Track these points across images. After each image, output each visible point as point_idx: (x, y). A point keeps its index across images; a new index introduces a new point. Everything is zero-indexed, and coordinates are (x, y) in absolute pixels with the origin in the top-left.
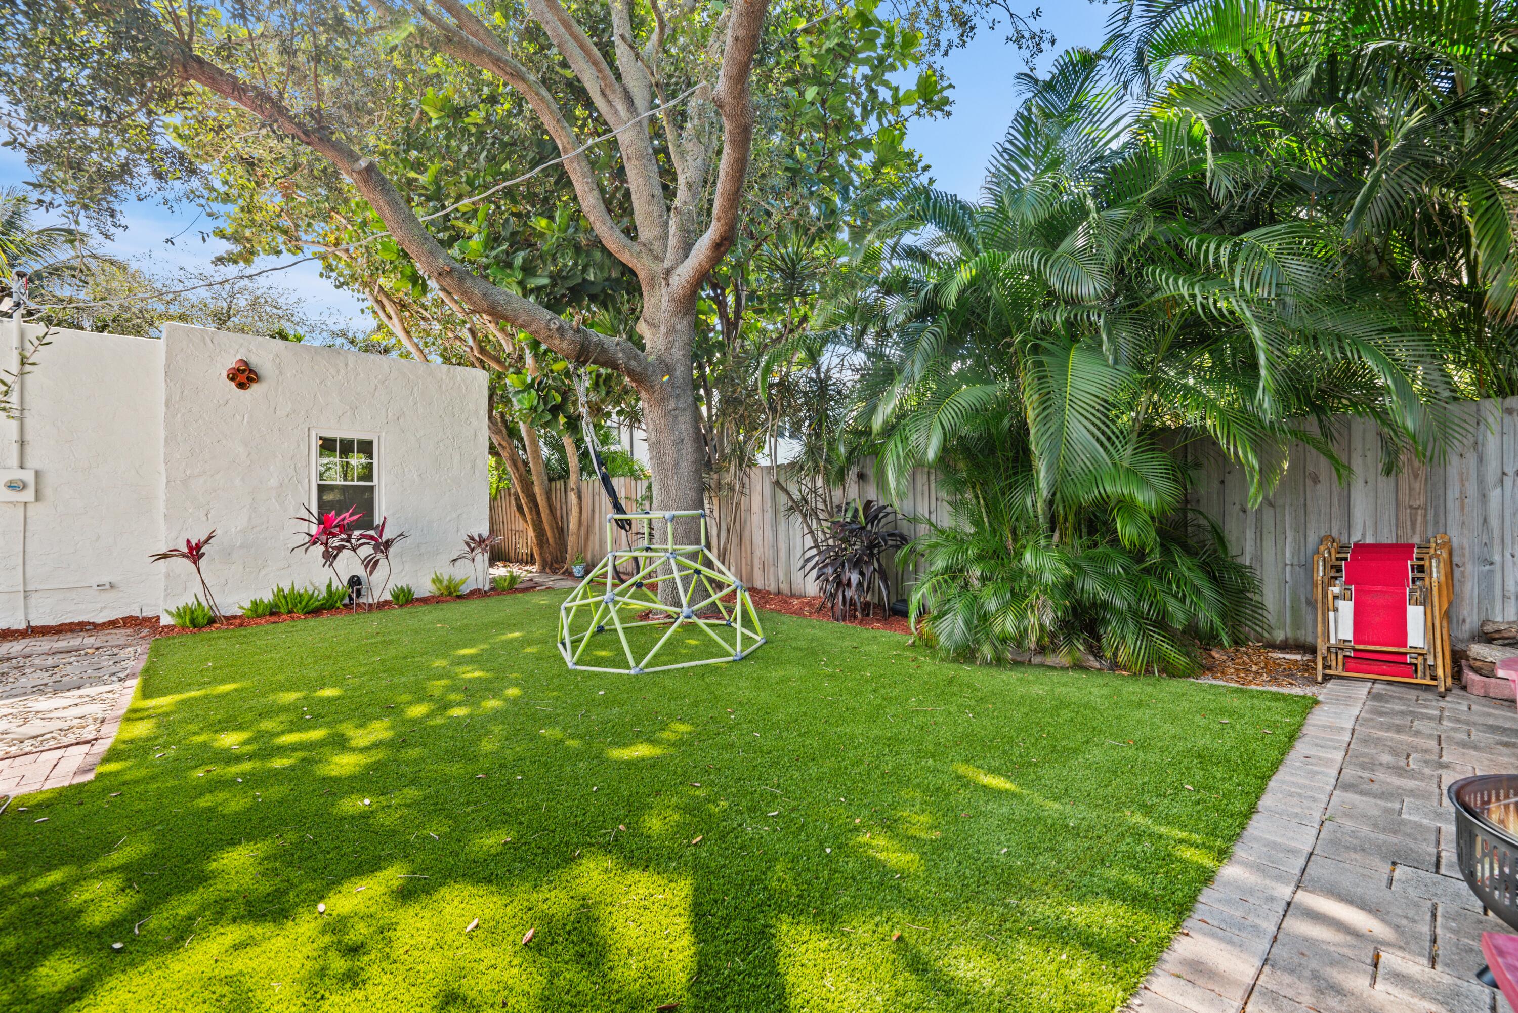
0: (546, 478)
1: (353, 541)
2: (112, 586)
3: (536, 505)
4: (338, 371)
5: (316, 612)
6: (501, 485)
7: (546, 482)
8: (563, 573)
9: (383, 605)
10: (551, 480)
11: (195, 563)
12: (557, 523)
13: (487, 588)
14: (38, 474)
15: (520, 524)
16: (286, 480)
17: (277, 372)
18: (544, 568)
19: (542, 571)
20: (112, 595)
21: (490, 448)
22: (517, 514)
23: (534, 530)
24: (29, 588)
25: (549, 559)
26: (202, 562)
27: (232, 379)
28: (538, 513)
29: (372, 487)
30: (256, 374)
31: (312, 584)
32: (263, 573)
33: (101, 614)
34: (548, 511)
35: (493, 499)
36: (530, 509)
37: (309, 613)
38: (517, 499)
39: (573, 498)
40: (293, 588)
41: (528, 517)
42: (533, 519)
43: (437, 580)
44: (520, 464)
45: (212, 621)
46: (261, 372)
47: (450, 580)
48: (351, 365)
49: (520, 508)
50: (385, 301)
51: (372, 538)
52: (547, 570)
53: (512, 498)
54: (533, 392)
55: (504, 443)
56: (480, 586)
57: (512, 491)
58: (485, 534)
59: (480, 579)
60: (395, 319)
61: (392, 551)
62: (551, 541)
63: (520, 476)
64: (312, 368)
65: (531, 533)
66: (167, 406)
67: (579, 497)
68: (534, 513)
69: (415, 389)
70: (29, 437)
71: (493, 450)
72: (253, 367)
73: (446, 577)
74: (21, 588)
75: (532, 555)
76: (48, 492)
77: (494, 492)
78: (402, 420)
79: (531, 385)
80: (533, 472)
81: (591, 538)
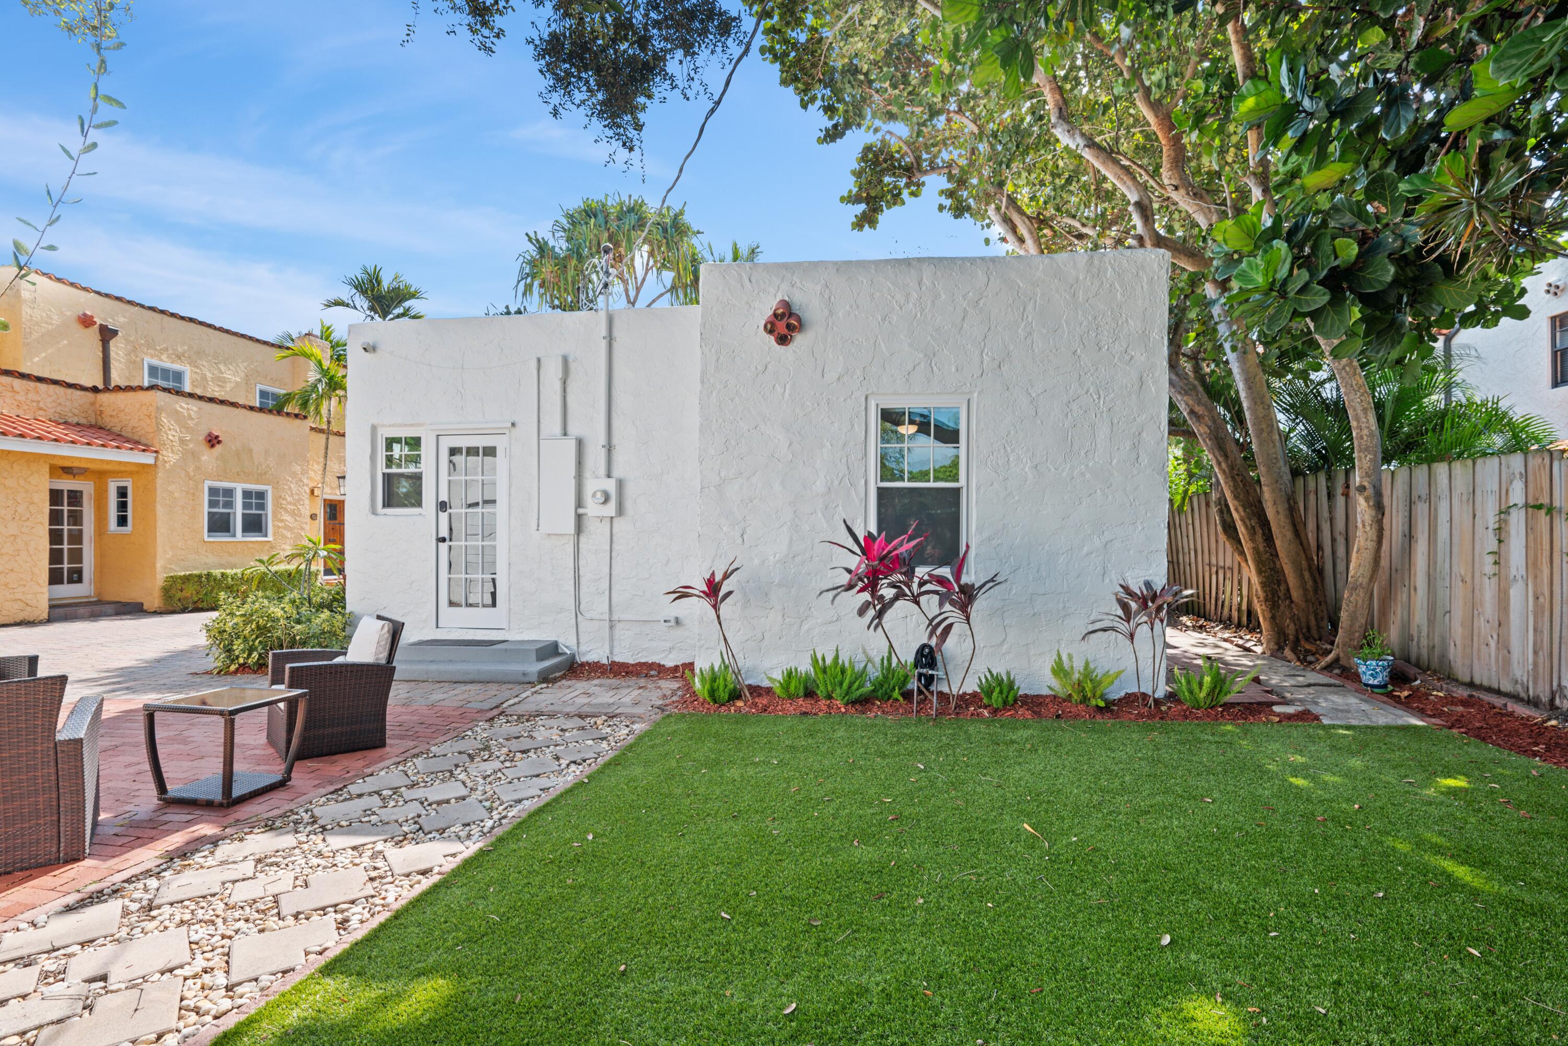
0: (1286, 470)
1: (915, 586)
2: (678, 621)
3: (1265, 523)
4: (908, 295)
5: (863, 702)
6: (1193, 488)
7: (1287, 477)
8: (1328, 668)
9: (965, 701)
10: (1296, 473)
11: (715, 607)
12: (1309, 559)
13: (1160, 694)
14: (620, 484)
15: (1226, 555)
16: (836, 482)
17: (826, 312)
18: (1281, 648)
19: (1277, 652)
20: (678, 632)
21: (1171, 422)
22: (1222, 537)
23: (1259, 572)
24: (615, 617)
25: (1291, 630)
26: (724, 608)
27: (771, 332)
28: (1269, 538)
29: (957, 491)
30: (799, 319)
31: (864, 652)
32: (805, 627)
33: (671, 656)
34: (1289, 535)
35: (1175, 512)
36: (1252, 532)
37: (853, 703)
38: (1224, 509)
39: (1362, 508)
40: (837, 657)
41: (1247, 546)
42: (1256, 550)
43: (1059, 670)
44: (1231, 447)
45: (735, 695)
46: (805, 316)
47: (1088, 673)
48: (926, 282)
49: (1230, 529)
50: (1016, 218)
51: (941, 581)
52: (1287, 652)
53: (1214, 510)
54: (1280, 245)
55: (1199, 410)
56: (1146, 688)
57: (1214, 496)
58: (1160, 580)
59: (1147, 673)
60: (1029, 242)
61: (979, 607)
62: (1296, 594)
63: (1232, 467)
64: (872, 295)
65: (1250, 573)
66: (702, 382)
67: (1379, 507)
68: (1259, 537)
69: (1030, 308)
70: (615, 441)
71: (1177, 427)
72: (795, 310)
73: (1078, 665)
74: (607, 617)
75: (1250, 612)
76: (628, 504)
77: (1178, 498)
78: (1005, 368)
79: (1273, 232)
80: (1259, 459)
81: (1402, 596)
